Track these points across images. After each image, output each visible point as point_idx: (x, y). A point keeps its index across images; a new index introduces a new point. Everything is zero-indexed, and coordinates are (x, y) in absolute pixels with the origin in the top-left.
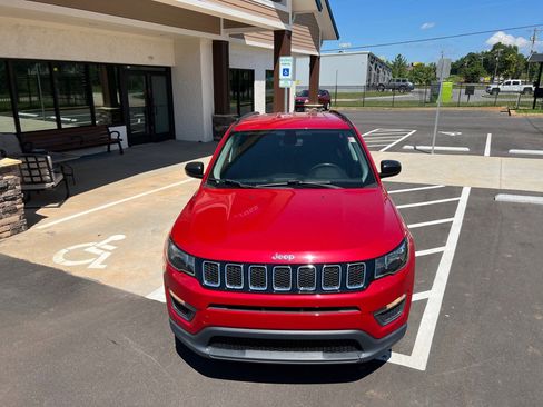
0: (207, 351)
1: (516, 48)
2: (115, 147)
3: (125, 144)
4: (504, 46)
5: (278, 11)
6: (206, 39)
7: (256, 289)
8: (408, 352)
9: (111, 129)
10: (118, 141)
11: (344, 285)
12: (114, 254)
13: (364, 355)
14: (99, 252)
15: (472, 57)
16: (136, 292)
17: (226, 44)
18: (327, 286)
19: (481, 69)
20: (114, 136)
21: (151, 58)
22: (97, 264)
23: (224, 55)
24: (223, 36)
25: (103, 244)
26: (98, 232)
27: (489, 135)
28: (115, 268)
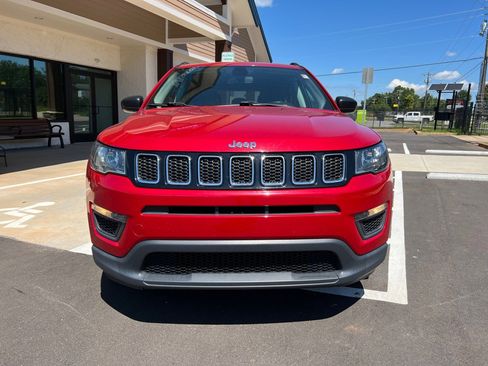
0: (140, 276)
1: (412, 90)
2: (56, 141)
3: (66, 138)
4: (402, 89)
5: (219, 22)
6: (151, 46)
7: (208, 184)
8: (384, 288)
9: (52, 124)
10: (59, 135)
11: (319, 178)
12: (38, 216)
13: (343, 274)
14: (20, 215)
15: (378, 96)
16: (58, 247)
17: (171, 53)
18: (297, 180)
19: (387, 106)
20: (56, 130)
21: (97, 60)
22: (15, 225)
23: (168, 60)
24: (168, 45)
25: (28, 209)
26: (23, 200)
27: (405, 145)
28: (38, 228)
